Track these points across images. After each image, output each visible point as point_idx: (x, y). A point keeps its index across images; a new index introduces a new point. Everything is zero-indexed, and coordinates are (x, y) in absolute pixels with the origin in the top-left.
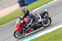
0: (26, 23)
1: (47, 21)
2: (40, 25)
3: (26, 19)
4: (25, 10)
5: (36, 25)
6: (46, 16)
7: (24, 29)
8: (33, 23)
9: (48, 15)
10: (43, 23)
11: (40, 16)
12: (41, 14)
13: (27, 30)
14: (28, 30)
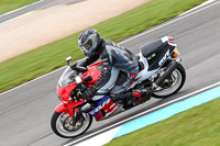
0: (94, 83)
1: (168, 76)
2: (145, 90)
3: (94, 71)
4: (90, 37)
5: (131, 90)
6: (164, 58)
7: (88, 105)
8: (118, 83)
9: (173, 55)
10: (154, 85)
11: (143, 60)
12: (148, 52)
13: (97, 110)
14: (102, 110)
